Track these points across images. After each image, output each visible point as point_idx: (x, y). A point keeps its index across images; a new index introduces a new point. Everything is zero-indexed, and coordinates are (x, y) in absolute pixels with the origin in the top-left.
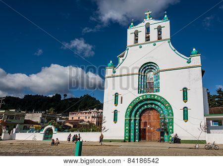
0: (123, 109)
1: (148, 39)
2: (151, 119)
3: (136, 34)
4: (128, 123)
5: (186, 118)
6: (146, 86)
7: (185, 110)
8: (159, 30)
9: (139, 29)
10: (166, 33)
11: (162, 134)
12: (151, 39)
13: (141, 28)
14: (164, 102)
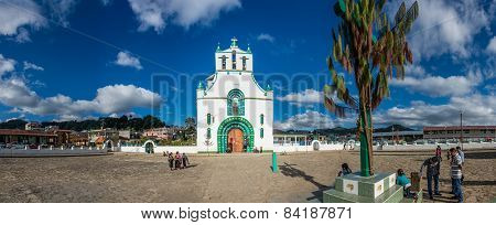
0: (215, 127)
1: (234, 66)
2: (237, 135)
3: (224, 59)
4: (219, 139)
5: (262, 136)
6: (235, 110)
7: (262, 131)
8: (244, 59)
9: (227, 55)
10: (250, 65)
11: (245, 147)
12: (238, 68)
13: (228, 53)
14: (246, 123)
